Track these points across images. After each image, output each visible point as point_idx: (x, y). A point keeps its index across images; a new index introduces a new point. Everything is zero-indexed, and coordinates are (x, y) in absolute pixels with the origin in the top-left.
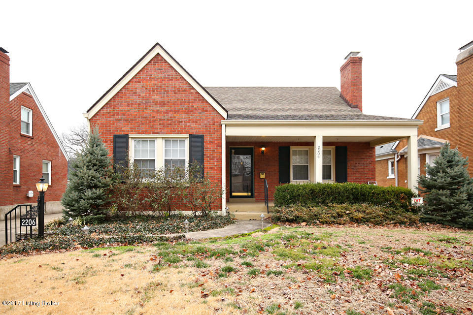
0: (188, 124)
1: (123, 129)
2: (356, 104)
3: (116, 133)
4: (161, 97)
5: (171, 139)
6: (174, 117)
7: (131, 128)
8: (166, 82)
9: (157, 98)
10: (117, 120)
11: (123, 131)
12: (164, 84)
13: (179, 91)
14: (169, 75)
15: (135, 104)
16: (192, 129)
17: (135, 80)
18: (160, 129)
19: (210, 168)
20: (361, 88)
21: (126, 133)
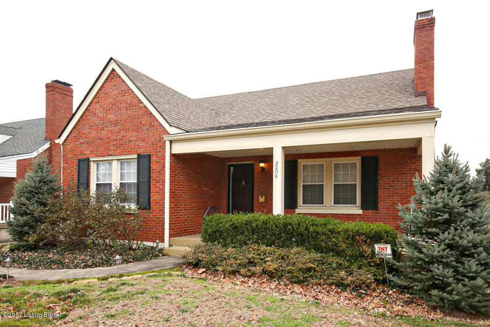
0: (137, 143)
1: (86, 152)
2: (423, 90)
3: (80, 157)
4: (115, 116)
5: (126, 161)
6: (125, 137)
7: (91, 151)
8: (120, 98)
9: (111, 117)
10: (81, 143)
11: (85, 155)
12: (118, 101)
13: (130, 107)
14: (122, 91)
15: (95, 126)
16: (140, 148)
17: (95, 100)
18: (114, 150)
19: (156, 192)
20: (433, 64)
21: (87, 156)
